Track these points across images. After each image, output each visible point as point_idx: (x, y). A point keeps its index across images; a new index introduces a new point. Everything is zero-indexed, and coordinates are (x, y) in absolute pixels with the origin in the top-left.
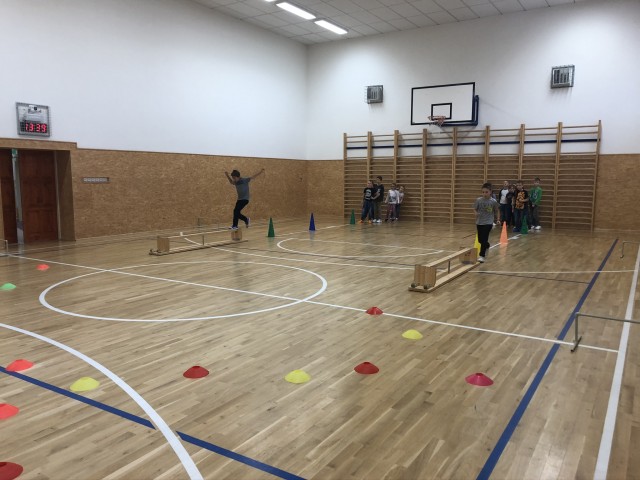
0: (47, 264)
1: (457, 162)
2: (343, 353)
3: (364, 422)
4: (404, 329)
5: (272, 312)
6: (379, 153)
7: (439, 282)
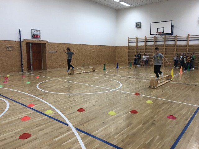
0: (39, 76)
1: (165, 47)
2: (126, 106)
3: (133, 128)
4: (147, 100)
5: (104, 93)
6: (139, 44)
7: (158, 86)
